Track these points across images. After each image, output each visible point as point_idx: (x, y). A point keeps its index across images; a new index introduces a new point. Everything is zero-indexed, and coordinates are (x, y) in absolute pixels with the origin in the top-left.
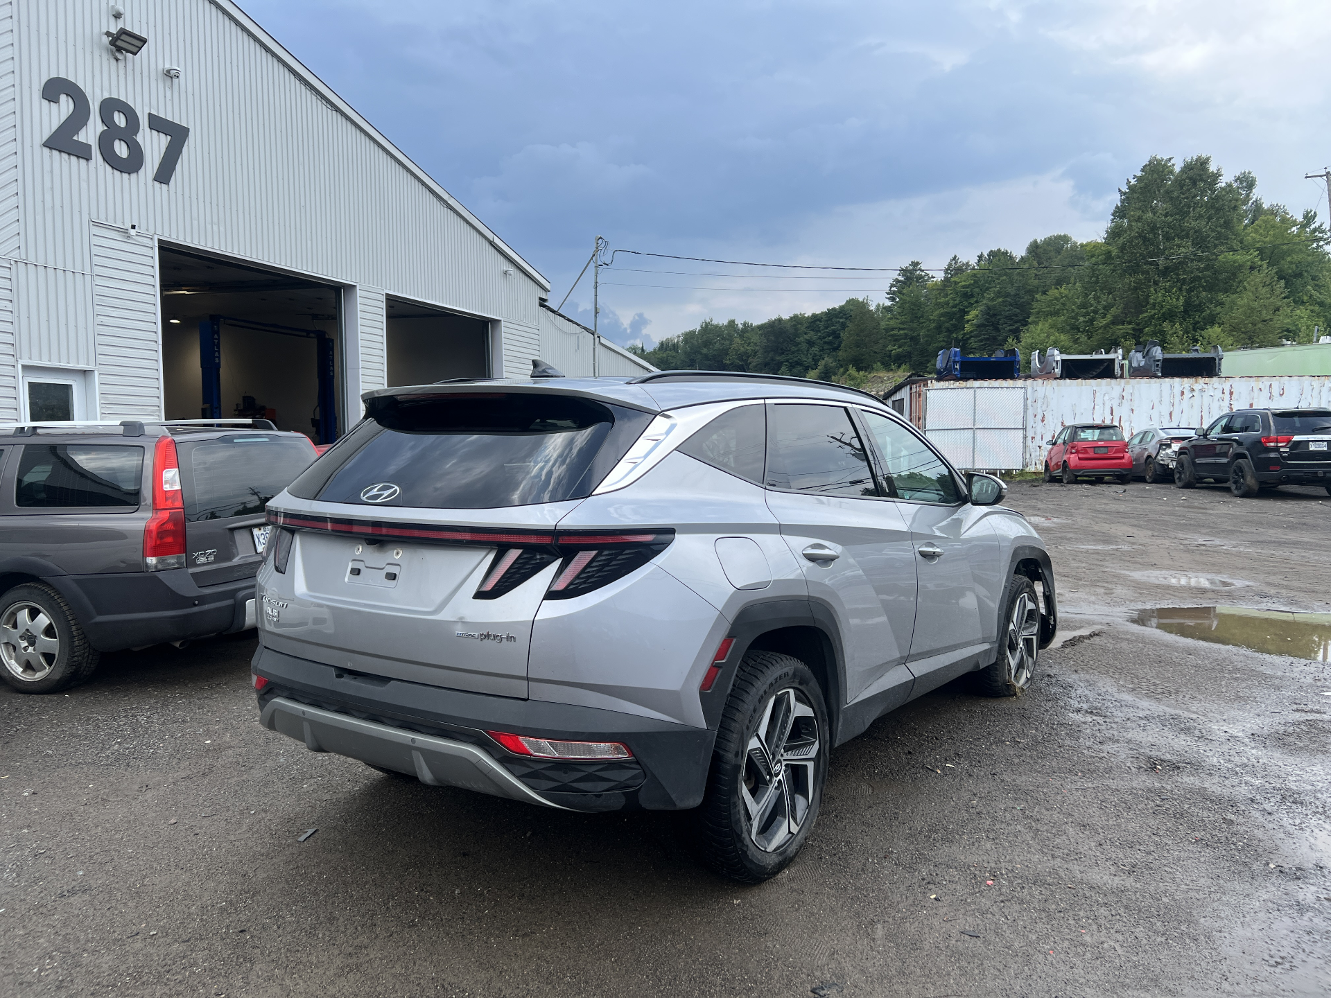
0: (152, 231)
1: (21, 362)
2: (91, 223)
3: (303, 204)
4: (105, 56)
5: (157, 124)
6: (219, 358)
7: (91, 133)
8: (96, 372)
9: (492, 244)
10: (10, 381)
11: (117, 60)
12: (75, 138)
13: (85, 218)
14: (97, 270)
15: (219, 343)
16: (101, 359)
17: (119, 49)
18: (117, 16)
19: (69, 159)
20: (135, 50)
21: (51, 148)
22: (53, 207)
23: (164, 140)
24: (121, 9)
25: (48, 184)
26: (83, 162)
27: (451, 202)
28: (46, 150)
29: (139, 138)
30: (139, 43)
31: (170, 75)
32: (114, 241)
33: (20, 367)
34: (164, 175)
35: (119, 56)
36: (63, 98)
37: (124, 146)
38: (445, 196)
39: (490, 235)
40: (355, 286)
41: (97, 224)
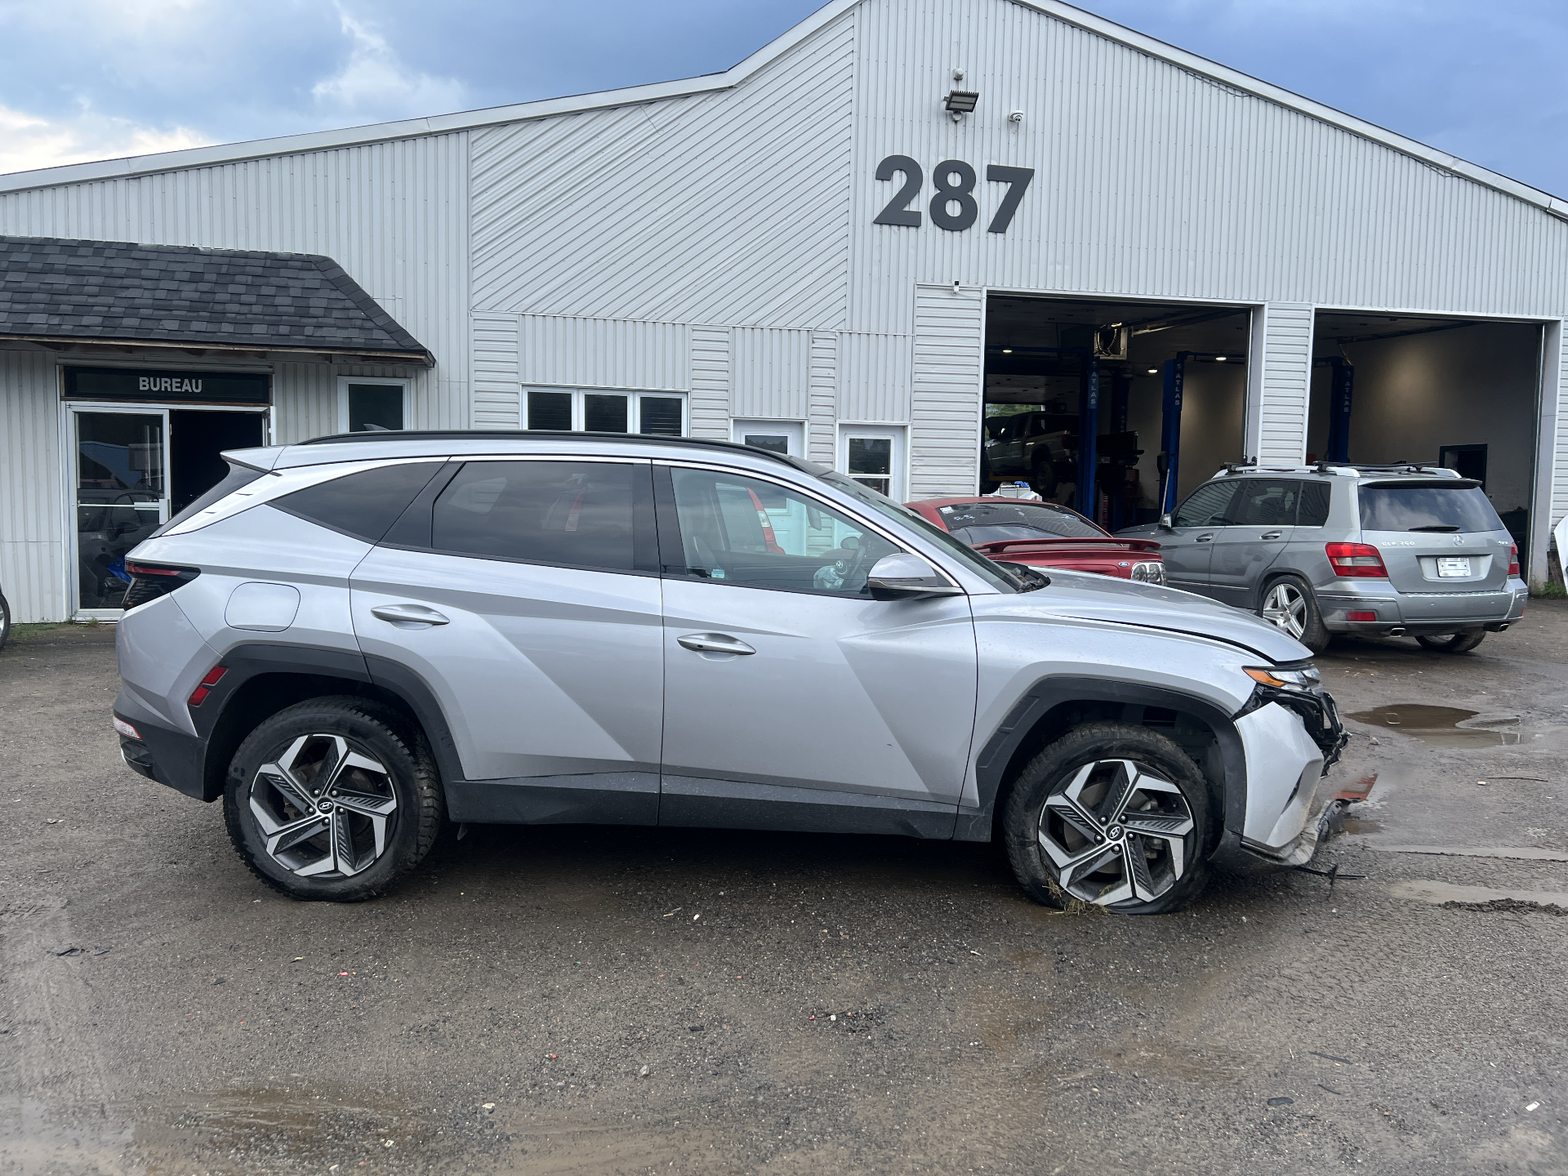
0: (981, 283)
1: (838, 421)
2: (916, 287)
3: (1185, 218)
4: (943, 122)
5: (996, 174)
6: (1181, 400)
7: (921, 203)
8: (909, 427)
9: (1547, 211)
10: (828, 438)
11: (956, 122)
12: (906, 209)
13: (913, 281)
14: (919, 331)
15: (1181, 383)
16: (916, 414)
17: (957, 111)
18: (958, 78)
19: (899, 230)
20: (970, 107)
21: (881, 224)
22: (880, 279)
23: (1004, 188)
24: (960, 71)
25: (876, 257)
26: (912, 230)
27: (1459, 167)
28: (877, 227)
29: (975, 194)
30: (971, 100)
31: (1014, 120)
32: (941, 300)
33: (837, 426)
34: (1000, 225)
35: (957, 118)
36: (897, 174)
37: (957, 205)
38: (1447, 162)
39: (1543, 200)
40: (1263, 305)
41: (921, 287)
